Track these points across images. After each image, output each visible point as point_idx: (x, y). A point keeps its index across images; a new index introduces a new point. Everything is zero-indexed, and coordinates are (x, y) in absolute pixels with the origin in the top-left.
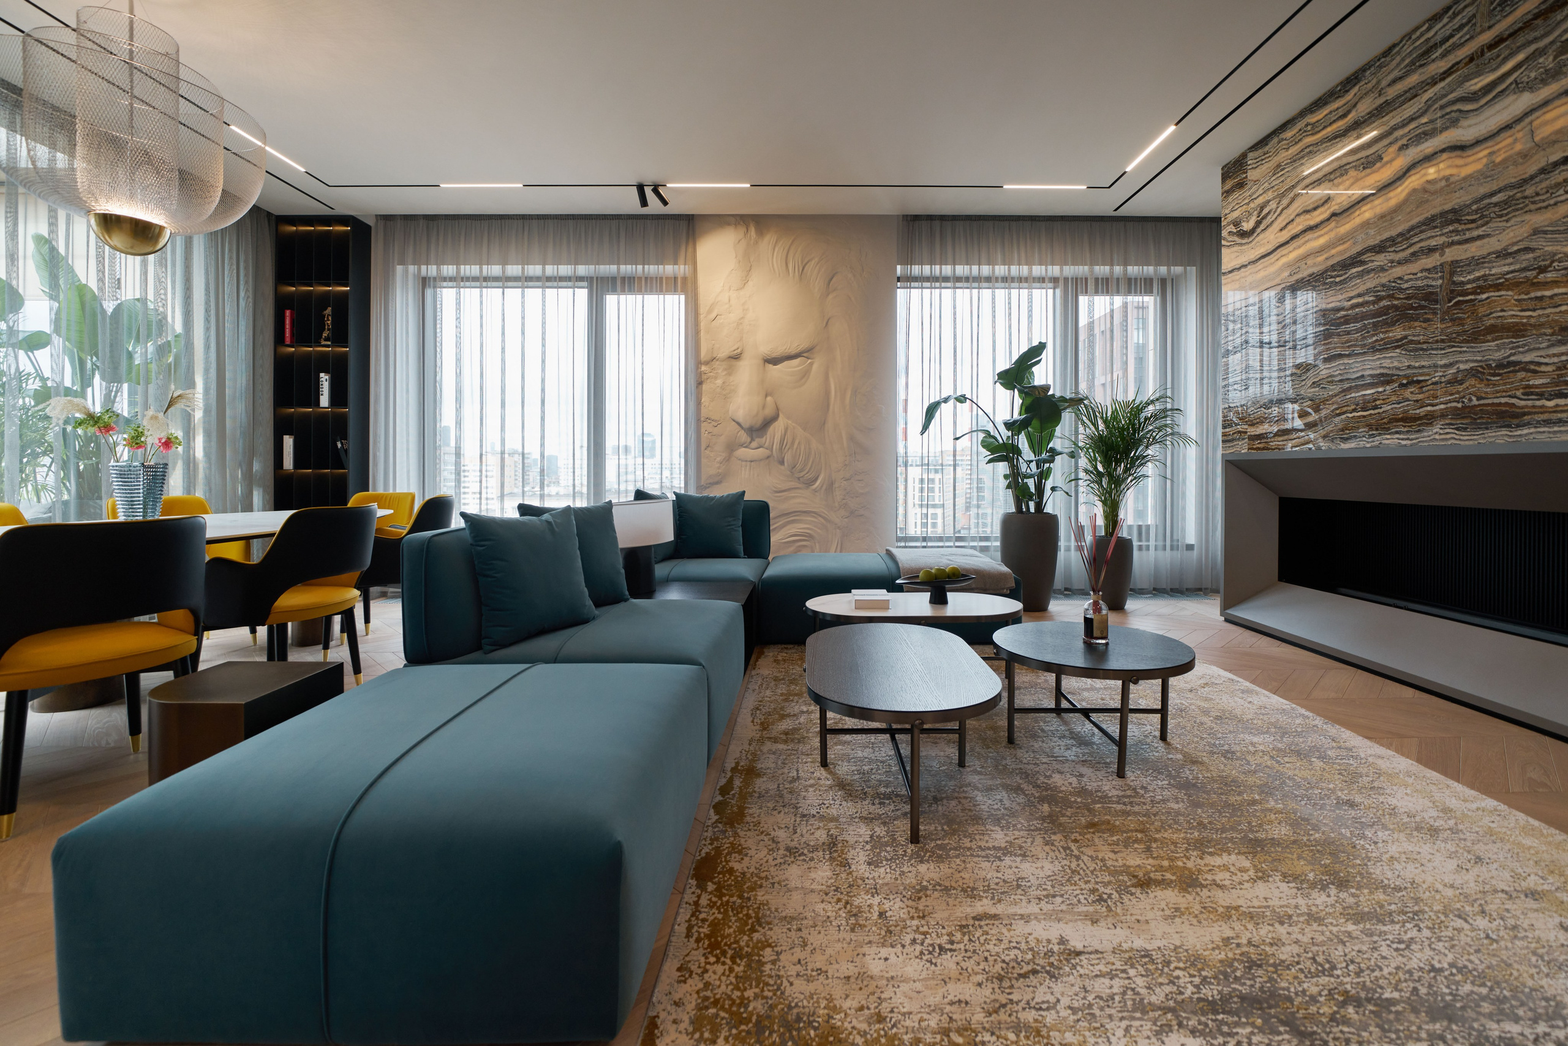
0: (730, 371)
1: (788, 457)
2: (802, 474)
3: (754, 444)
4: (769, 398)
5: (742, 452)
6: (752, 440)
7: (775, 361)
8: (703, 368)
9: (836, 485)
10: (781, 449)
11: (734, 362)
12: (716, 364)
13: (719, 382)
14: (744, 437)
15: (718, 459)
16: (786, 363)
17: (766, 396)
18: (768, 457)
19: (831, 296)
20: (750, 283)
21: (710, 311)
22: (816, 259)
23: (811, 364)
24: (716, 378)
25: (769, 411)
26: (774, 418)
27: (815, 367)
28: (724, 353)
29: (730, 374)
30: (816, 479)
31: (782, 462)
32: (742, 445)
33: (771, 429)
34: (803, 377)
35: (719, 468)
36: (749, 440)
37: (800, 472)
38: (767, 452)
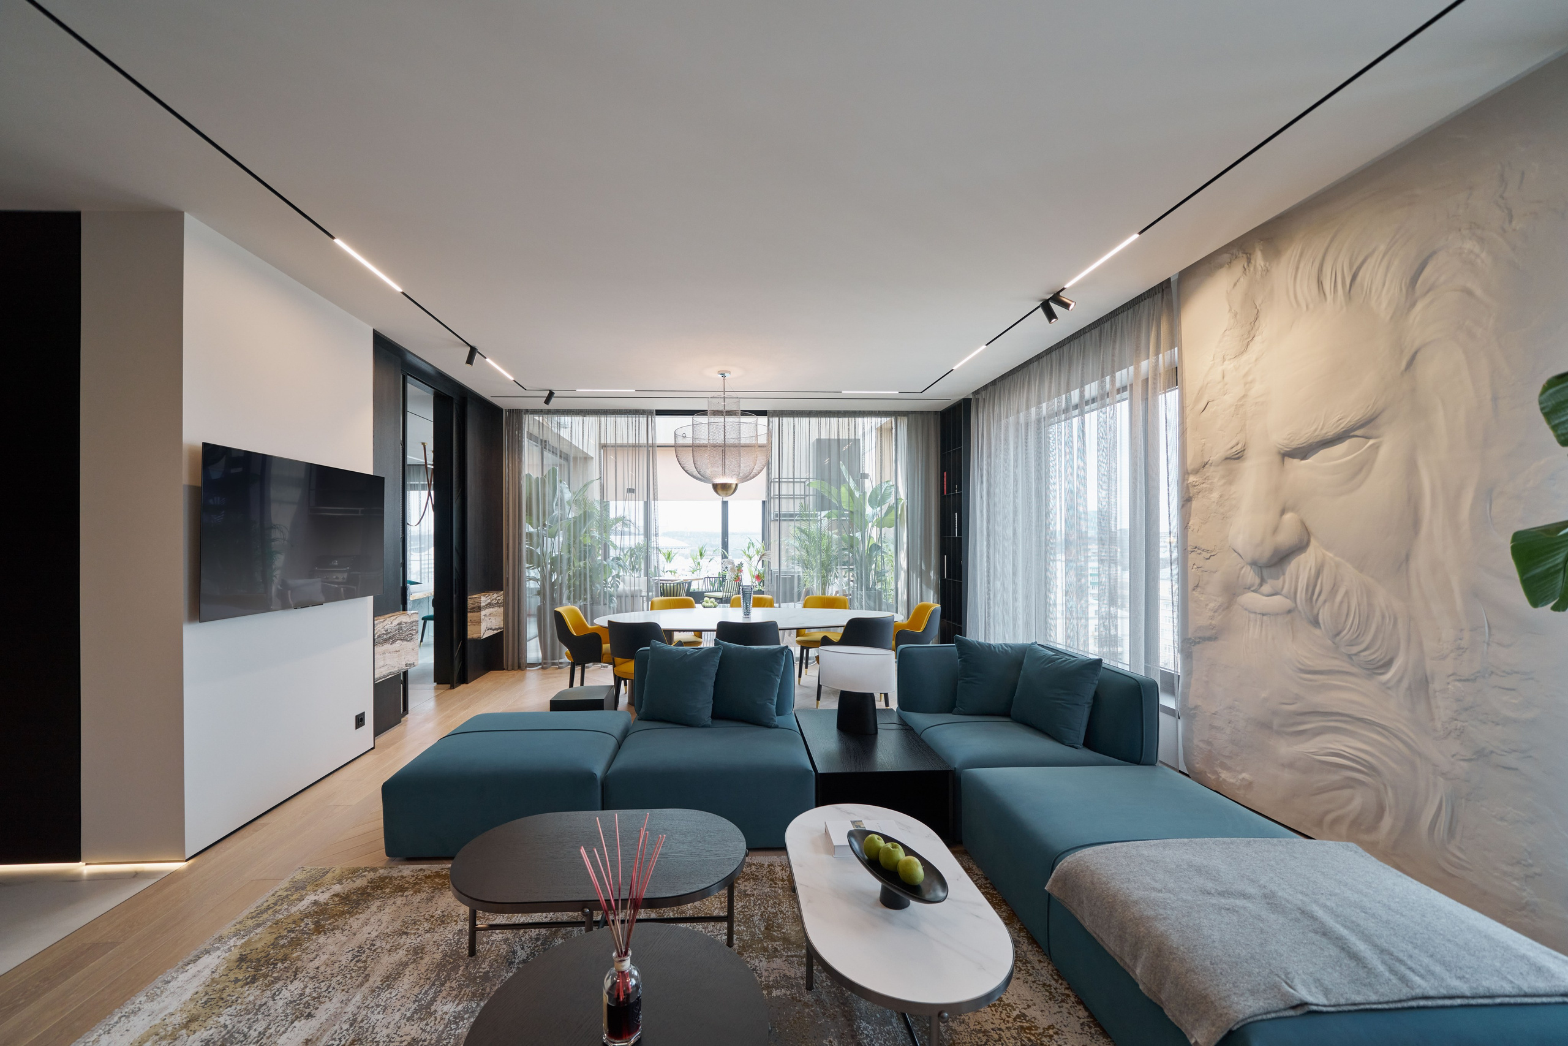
0: (1230, 478)
1: (1324, 615)
2: (1355, 650)
3: (1266, 588)
4: (1288, 516)
5: (1250, 599)
6: (1263, 581)
7: (1303, 452)
8: (1192, 479)
9: (1436, 685)
10: (1310, 599)
11: (1234, 464)
12: (1209, 471)
13: (1215, 495)
14: (1250, 576)
15: (1212, 605)
16: (1323, 453)
17: (1283, 512)
18: (1290, 612)
19: (1419, 306)
20: (1258, 339)
21: (1197, 400)
22: (1382, 248)
23: (1376, 448)
24: (1211, 490)
25: (1286, 536)
26: (1300, 547)
27: (1384, 451)
28: (1217, 453)
29: (1230, 483)
30: (1388, 664)
31: (1316, 622)
32: (1249, 588)
33: (1292, 567)
34: (1361, 470)
35: (1212, 618)
36: (1257, 581)
37: (1352, 643)
38: (1287, 603)
